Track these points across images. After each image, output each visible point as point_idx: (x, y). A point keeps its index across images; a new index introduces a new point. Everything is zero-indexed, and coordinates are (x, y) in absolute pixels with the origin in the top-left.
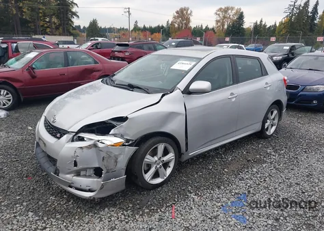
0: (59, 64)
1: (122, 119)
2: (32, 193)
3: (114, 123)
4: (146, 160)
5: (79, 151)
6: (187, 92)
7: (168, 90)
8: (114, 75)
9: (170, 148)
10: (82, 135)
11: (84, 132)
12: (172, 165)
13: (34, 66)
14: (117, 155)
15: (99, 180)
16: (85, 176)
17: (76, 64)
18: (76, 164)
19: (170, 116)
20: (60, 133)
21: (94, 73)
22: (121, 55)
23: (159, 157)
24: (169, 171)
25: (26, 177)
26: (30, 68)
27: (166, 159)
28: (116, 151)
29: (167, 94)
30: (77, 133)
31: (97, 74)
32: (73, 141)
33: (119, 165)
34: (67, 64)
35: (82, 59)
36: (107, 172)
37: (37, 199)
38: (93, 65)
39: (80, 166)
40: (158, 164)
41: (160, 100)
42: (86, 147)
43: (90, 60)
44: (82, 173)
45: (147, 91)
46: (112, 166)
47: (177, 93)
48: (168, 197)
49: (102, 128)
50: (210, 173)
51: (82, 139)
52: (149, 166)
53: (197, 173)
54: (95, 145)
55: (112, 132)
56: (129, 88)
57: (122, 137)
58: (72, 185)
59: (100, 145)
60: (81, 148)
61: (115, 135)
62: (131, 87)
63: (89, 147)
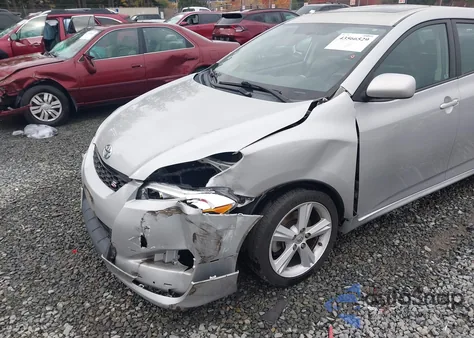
0: (130, 48)
1: (232, 157)
2: (75, 283)
3: (215, 164)
4: (276, 235)
5: (149, 219)
6: (362, 96)
7: (323, 94)
8: (217, 65)
9: (323, 210)
10: (155, 186)
11: (159, 181)
12: (325, 241)
13: (91, 54)
14: (222, 231)
15: (188, 274)
16: (162, 263)
17: (158, 47)
18: (144, 243)
19: (327, 148)
20: (117, 179)
21: (186, 63)
22: (229, 32)
23: (301, 229)
24: (319, 252)
25: (70, 248)
26: (85, 57)
27: (313, 230)
28: (218, 223)
29: (321, 102)
30: (146, 182)
31: (191, 64)
32: (138, 197)
33: (224, 250)
34: (142, 49)
35: (168, 41)
36: (203, 262)
37: (83, 296)
38: (184, 49)
39: (151, 247)
40: (300, 241)
41: (307, 115)
42: (162, 212)
43: (180, 42)
44: (157, 257)
45: (278, 95)
46: (210, 251)
47: (342, 99)
48: (319, 306)
49: (193, 175)
50: (395, 254)
51: (154, 195)
52: (282, 246)
53: (371, 254)
54: (178, 210)
55: (211, 183)
56: (243, 90)
57: (230, 193)
58: (140, 279)
59: (189, 210)
60: (153, 213)
61: (216, 190)
62: (247, 89)
63: (168, 212)
